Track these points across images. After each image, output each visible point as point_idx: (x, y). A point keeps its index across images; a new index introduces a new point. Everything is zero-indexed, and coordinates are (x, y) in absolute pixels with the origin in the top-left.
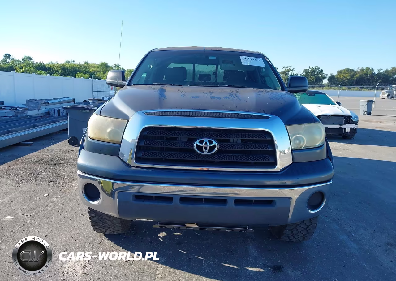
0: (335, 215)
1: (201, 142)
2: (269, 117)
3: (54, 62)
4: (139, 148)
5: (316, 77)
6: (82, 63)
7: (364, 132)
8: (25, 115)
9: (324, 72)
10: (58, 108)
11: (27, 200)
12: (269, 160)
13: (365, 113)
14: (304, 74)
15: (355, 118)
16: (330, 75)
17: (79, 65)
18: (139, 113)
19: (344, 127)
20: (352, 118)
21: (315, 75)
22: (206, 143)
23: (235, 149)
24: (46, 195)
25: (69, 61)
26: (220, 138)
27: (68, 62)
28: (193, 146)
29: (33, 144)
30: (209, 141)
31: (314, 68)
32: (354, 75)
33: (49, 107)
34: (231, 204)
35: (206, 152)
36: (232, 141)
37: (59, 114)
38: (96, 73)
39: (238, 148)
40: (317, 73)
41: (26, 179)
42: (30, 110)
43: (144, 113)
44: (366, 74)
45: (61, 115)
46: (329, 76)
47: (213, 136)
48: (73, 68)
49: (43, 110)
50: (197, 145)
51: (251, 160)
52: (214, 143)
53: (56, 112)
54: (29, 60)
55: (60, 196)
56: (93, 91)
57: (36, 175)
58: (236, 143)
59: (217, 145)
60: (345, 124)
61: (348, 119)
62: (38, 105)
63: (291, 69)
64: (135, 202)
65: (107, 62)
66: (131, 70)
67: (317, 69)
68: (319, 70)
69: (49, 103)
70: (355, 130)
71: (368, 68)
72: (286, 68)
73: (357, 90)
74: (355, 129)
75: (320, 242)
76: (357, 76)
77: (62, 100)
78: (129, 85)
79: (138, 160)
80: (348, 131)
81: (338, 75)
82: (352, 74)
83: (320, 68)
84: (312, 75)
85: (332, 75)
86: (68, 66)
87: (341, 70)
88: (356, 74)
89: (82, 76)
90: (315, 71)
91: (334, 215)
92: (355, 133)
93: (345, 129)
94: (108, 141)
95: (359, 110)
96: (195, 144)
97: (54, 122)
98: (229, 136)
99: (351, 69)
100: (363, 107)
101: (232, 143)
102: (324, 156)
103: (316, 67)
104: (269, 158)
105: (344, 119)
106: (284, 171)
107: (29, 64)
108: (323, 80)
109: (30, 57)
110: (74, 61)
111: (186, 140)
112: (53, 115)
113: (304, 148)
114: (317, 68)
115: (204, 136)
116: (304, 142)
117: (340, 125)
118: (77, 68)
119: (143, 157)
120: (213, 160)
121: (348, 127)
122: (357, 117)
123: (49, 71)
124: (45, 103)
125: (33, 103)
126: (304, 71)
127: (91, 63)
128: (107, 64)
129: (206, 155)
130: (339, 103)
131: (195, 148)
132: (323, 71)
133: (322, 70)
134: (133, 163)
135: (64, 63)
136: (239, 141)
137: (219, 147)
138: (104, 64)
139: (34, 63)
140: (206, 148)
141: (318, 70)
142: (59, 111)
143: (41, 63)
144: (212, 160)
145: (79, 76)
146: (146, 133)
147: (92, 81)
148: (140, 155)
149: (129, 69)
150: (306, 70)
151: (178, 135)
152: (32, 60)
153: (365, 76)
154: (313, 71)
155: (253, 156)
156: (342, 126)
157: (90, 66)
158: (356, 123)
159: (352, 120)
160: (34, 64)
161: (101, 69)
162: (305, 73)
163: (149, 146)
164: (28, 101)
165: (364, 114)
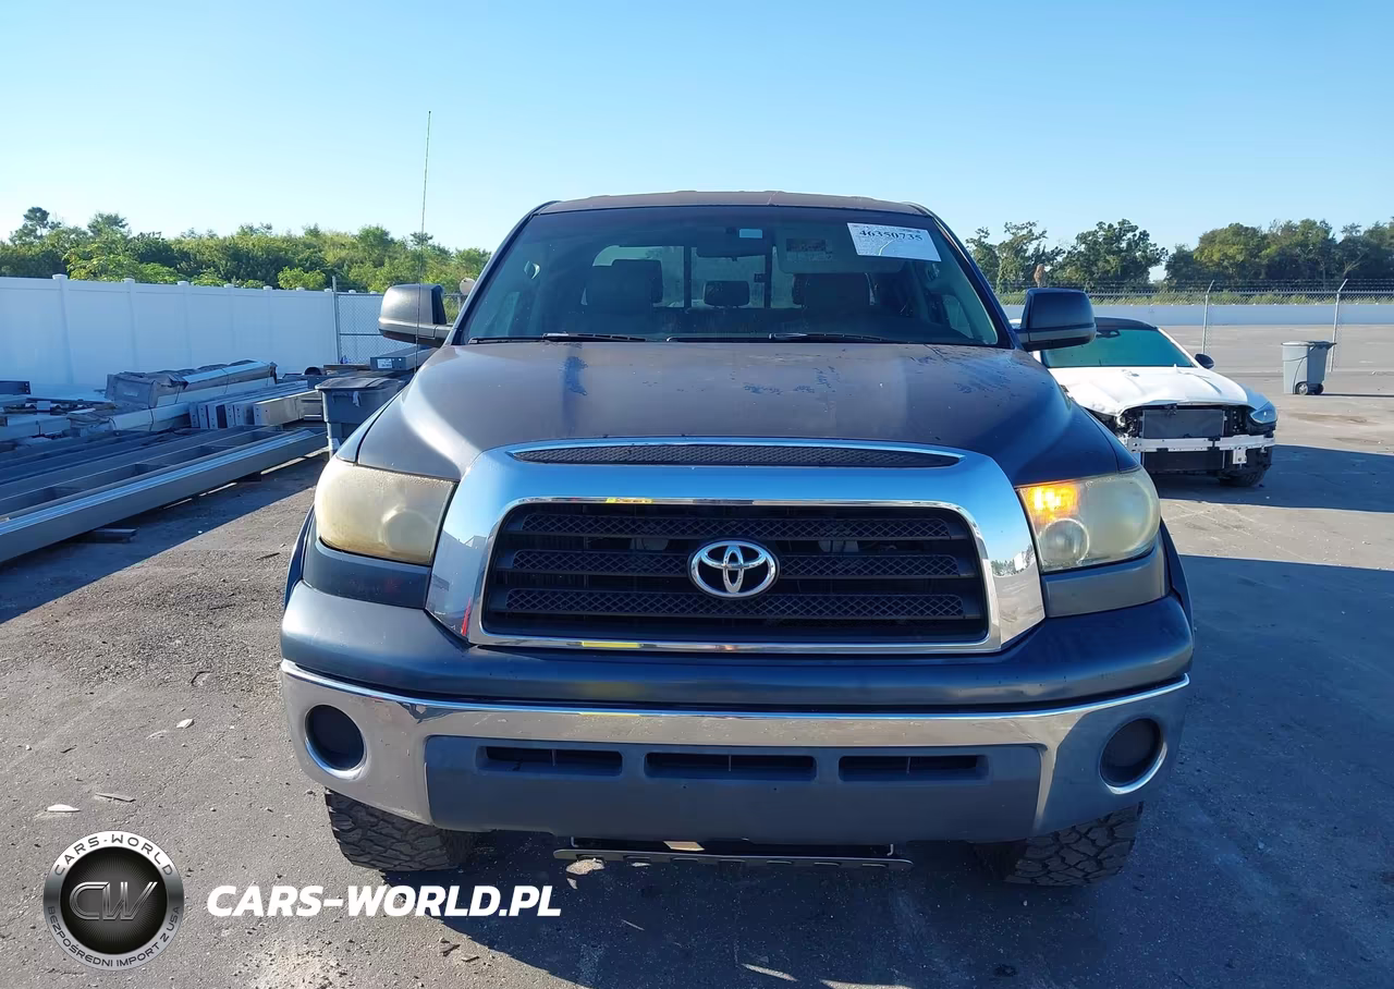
0: (1197, 773)
1: (717, 555)
2: (955, 460)
3: (202, 231)
4: (497, 580)
5: (1124, 259)
6: (299, 233)
7: (1297, 458)
8: (104, 427)
9: (1151, 240)
10: (218, 398)
11: (121, 744)
12: (960, 612)
13: (1302, 388)
14: (1082, 248)
15: (1262, 412)
16: (1175, 252)
17: (289, 240)
18: (493, 457)
19: (1224, 444)
20: (1252, 415)
21: (1121, 251)
22: (733, 558)
23: (837, 577)
24: (184, 724)
25: (251, 228)
26: (782, 538)
27: (248, 231)
28: (686, 569)
29: (133, 534)
30: (744, 550)
31: (1116, 226)
32: (1259, 248)
33: (187, 397)
34: (828, 773)
35: (733, 590)
36: (825, 545)
37: (222, 422)
38: (350, 267)
39: (847, 572)
40: (1129, 244)
41: (112, 666)
42: (121, 411)
43: (511, 455)
44: (1303, 245)
45: (230, 424)
46: (1170, 254)
47: (759, 533)
48: (268, 251)
49: (167, 408)
50: (702, 565)
51: (896, 612)
52: (764, 556)
53: (213, 415)
54: (115, 228)
55: (232, 727)
56: (339, 334)
57: (148, 649)
58: (842, 553)
59: (772, 563)
60: (1228, 434)
61: (1239, 418)
62: (151, 390)
63: (1036, 233)
64: (485, 773)
65: (386, 228)
66: (469, 253)
67: (1128, 231)
68: (1135, 235)
69: (186, 384)
70: (1266, 455)
71: (1308, 220)
72: (1018, 229)
73: (1272, 302)
74: (1263, 451)
75: (1143, 876)
76: (1272, 250)
77: (230, 370)
78: (458, 340)
79: (492, 620)
80: (1239, 458)
81: (1201, 250)
82: (1252, 244)
83: (1137, 228)
84: (1109, 252)
85: (1180, 250)
86: (251, 246)
87: (1213, 232)
88: (1269, 245)
89: (297, 279)
90: (1119, 239)
91: (1193, 775)
92: (1266, 466)
93: (1229, 453)
94: (387, 555)
95: (1280, 376)
96: (695, 561)
97: (205, 452)
98: (816, 529)
99: (1250, 226)
100: (1294, 368)
101: (826, 553)
102: (1159, 588)
103: (1123, 223)
104: (959, 603)
105: (1225, 418)
106: (1015, 651)
107: (113, 242)
108: (1150, 270)
109: (116, 217)
110: (269, 228)
111: (665, 545)
112: (204, 426)
113: (1086, 565)
114: (1125, 227)
115: (727, 533)
116: (1082, 543)
117: (1211, 439)
118: (280, 250)
119: (512, 610)
120: (760, 617)
121: (1238, 447)
122: (1270, 409)
123: (184, 264)
124: (173, 384)
125: (130, 387)
126: (1082, 238)
127: (328, 234)
128: (387, 234)
129: (734, 601)
130: (1204, 361)
131: (696, 574)
132: (1148, 235)
133: (1145, 235)
134: (477, 633)
135: (235, 234)
136: (853, 546)
137: (781, 571)
138: (375, 235)
139: (131, 237)
140: (733, 576)
141: (1130, 235)
142: (221, 411)
143: (157, 236)
144: (756, 617)
145: (287, 281)
146: (519, 527)
147: (336, 297)
148: (502, 604)
149: (461, 249)
150: (1089, 233)
151: (633, 531)
152: (123, 226)
153: (1298, 250)
154: (1114, 236)
155: (902, 599)
156: (1217, 444)
157: (325, 242)
158: (1268, 430)
159: (1252, 422)
160: (131, 240)
161: (364, 250)
162: (1083, 246)
163: (531, 570)
164: (115, 380)
165: (1297, 391)
